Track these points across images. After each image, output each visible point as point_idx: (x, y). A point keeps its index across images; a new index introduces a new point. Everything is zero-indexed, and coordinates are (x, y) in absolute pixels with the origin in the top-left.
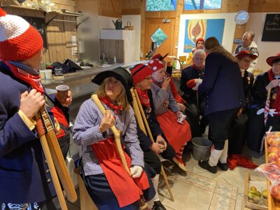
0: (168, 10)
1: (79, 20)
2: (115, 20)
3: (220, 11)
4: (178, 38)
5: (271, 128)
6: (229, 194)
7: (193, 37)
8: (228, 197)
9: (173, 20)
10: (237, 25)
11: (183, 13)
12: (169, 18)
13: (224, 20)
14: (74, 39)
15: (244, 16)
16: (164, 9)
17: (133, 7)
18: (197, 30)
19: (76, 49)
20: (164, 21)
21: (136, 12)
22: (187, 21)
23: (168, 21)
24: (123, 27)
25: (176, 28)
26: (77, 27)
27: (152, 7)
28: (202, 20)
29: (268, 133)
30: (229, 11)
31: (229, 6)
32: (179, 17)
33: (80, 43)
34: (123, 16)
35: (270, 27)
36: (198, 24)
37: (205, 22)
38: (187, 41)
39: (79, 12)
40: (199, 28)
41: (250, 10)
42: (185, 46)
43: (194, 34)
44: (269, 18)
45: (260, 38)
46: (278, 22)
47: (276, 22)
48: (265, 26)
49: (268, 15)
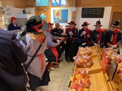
1: (4, 10)
2: (23, 9)
3: (66, 6)
4: (51, 17)
6: (70, 72)
7: (57, 17)
8: (70, 73)
9: (48, 10)
10: (72, 12)
11: (52, 7)
13: (67, 10)
14: (3, 18)
15: (74, 9)
16: (46, 5)
17: (30, 4)
18: (58, 14)
19: (4, 22)
20: (44, 10)
21: (32, 6)
22: (54, 10)
23: (46, 10)
24: (26, 13)
25: (50, 13)
26: (4, 13)
27: (41, 4)
29: (79, 48)
30: (69, 7)
31: (69, 4)
32: (50, 9)
33: (6, 20)
34: (26, 8)
35: (84, 12)
36: (58, 11)
37: (61, 11)
38: (55, 18)
39: (5, 6)
40: (59, 13)
41: (76, 6)
42: (54, 21)
43: (57, 16)
44: (83, 9)
45: (81, 16)
46: (86, 11)
47: (85, 11)
48: (82, 12)
49: (82, 8)
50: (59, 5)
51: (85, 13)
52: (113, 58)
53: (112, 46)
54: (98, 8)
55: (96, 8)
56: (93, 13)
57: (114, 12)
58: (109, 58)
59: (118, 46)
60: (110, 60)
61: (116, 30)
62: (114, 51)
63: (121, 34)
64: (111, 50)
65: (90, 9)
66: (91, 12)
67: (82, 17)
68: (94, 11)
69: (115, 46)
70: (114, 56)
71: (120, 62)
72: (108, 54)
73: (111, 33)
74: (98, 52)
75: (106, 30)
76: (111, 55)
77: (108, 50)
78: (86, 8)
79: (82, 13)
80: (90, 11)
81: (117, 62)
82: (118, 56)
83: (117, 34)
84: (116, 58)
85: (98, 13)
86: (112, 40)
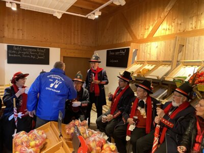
5: (16, 130)
35: (11, 54)
45: (6, 61)
46: (17, 51)
47: (15, 50)
48: (8, 53)
49: (8, 46)
51: (15, 55)
54: (39, 48)
55: (36, 48)
56: (30, 55)
57: (64, 57)
65: (24, 49)
66: (26, 55)
67: (9, 62)
68: (33, 52)
78: (16, 47)
79: (8, 55)
80: (25, 51)
85: (40, 56)
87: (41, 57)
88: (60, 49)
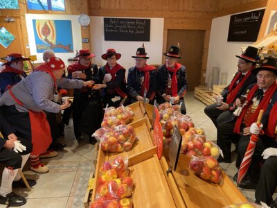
0: (15, 8)
3: (64, 12)
4: (27, 38)
5: (107, 105)
7: (44, 37)
9: (18, 20)
10: (82, 27)
11: (28, 12)
12: (12, 17)
13: (69, 22)
15: (86, 19)
16: (11, 7)
18: (46, 30)
20: (7, 19)
22: (34, 21)
23: (12, 20)
25: (23, 27)
28: (49, 21)
29: (106, 109)
30: (73, 14)
31: (72, 8)
32: (24, 16)
36: (46, 24)
37: (52, 23)
38: (38, 41)
40: (48, 29)
41: (91, 14)
42: (37, 47)
43: (44, 35)
44: (106, 21)
45: (103, 37)
46: (114, 25)
47: (112, 24)
48: (105, 28)
49: (105, 19)
50: (47, 9)
51: (112, 31)
52: (174, 123)
53: (171, 98)
54: (138, 20)
55: (134, 20)
56: (128, 29)
57: (169, 30)
58: (166, 125)
59: (181, 99)
60: (168, 128)
61: (176, 66)
62: (176, 109)
63: (184, 72)
64: (169, 107)
65: (122, 22)
66: (124, 29)
67: (106, 39)
68: (131, 25)
69: (177, 98)
70: (175, 120)
71: (187, 130)
72: (165, 115)
73: (167, 72)
74: (146, 113)
75: (157, 66)
76: (170, 118)
77: (164, 108)
78: (113, 19)
79: (105, 30)
80: (122, 25)
81: (182, 130)
82: (183, 119)
83: (177, 74)
84: (179, 122)
85: (139, 30)
86: (169, 86)
87: (140, 32)
88: (163, 19)
